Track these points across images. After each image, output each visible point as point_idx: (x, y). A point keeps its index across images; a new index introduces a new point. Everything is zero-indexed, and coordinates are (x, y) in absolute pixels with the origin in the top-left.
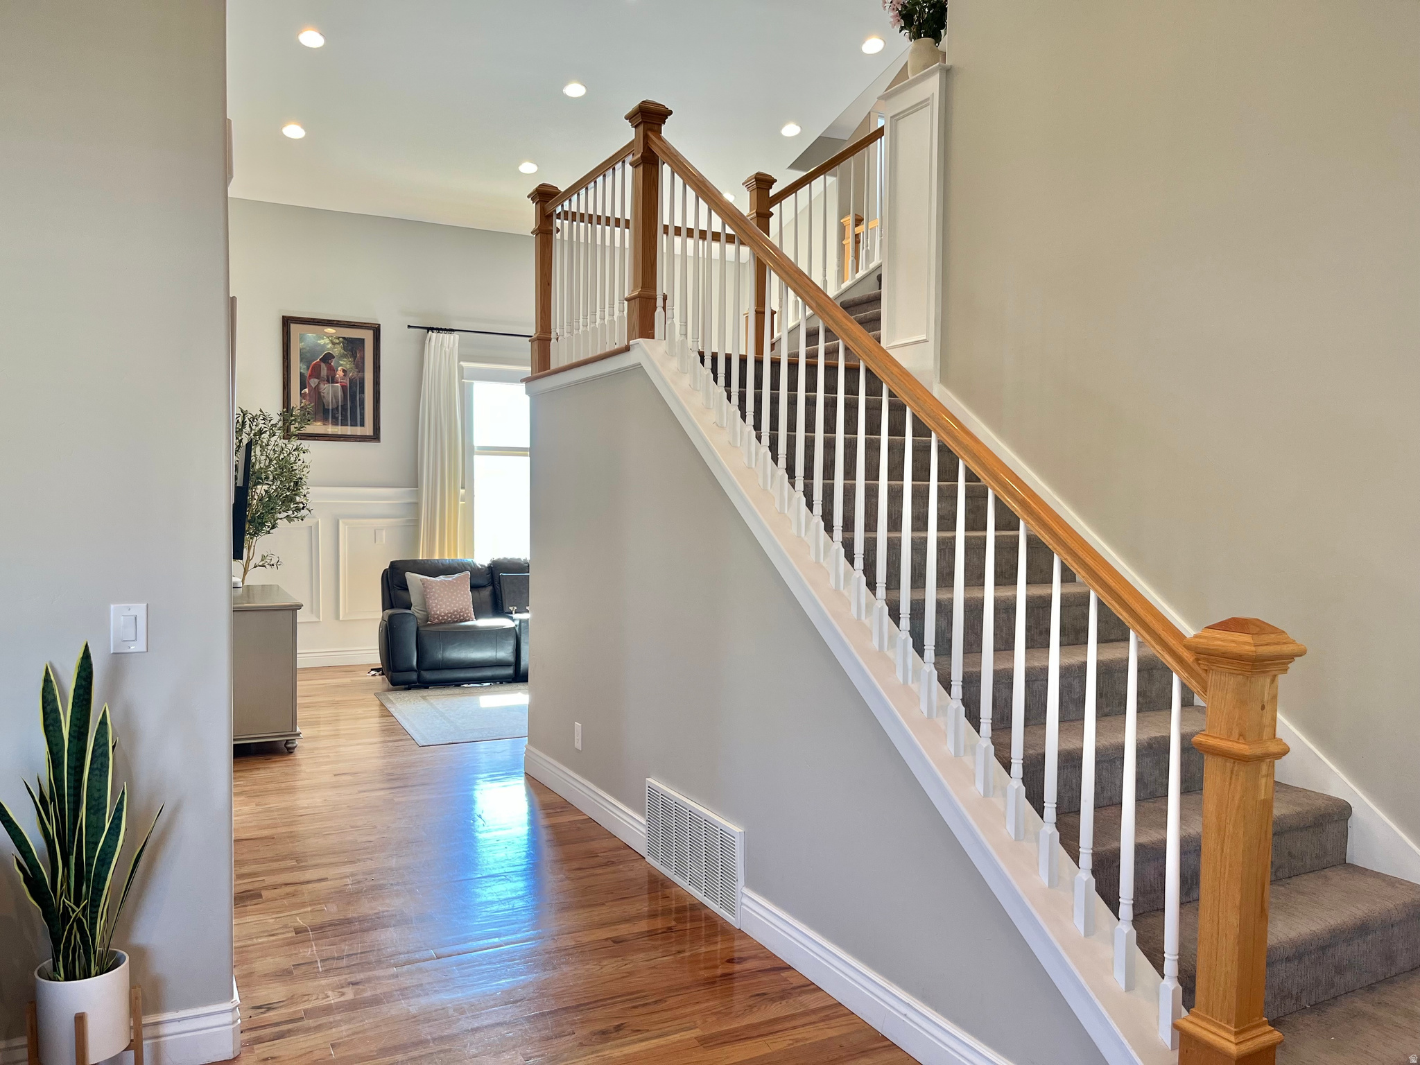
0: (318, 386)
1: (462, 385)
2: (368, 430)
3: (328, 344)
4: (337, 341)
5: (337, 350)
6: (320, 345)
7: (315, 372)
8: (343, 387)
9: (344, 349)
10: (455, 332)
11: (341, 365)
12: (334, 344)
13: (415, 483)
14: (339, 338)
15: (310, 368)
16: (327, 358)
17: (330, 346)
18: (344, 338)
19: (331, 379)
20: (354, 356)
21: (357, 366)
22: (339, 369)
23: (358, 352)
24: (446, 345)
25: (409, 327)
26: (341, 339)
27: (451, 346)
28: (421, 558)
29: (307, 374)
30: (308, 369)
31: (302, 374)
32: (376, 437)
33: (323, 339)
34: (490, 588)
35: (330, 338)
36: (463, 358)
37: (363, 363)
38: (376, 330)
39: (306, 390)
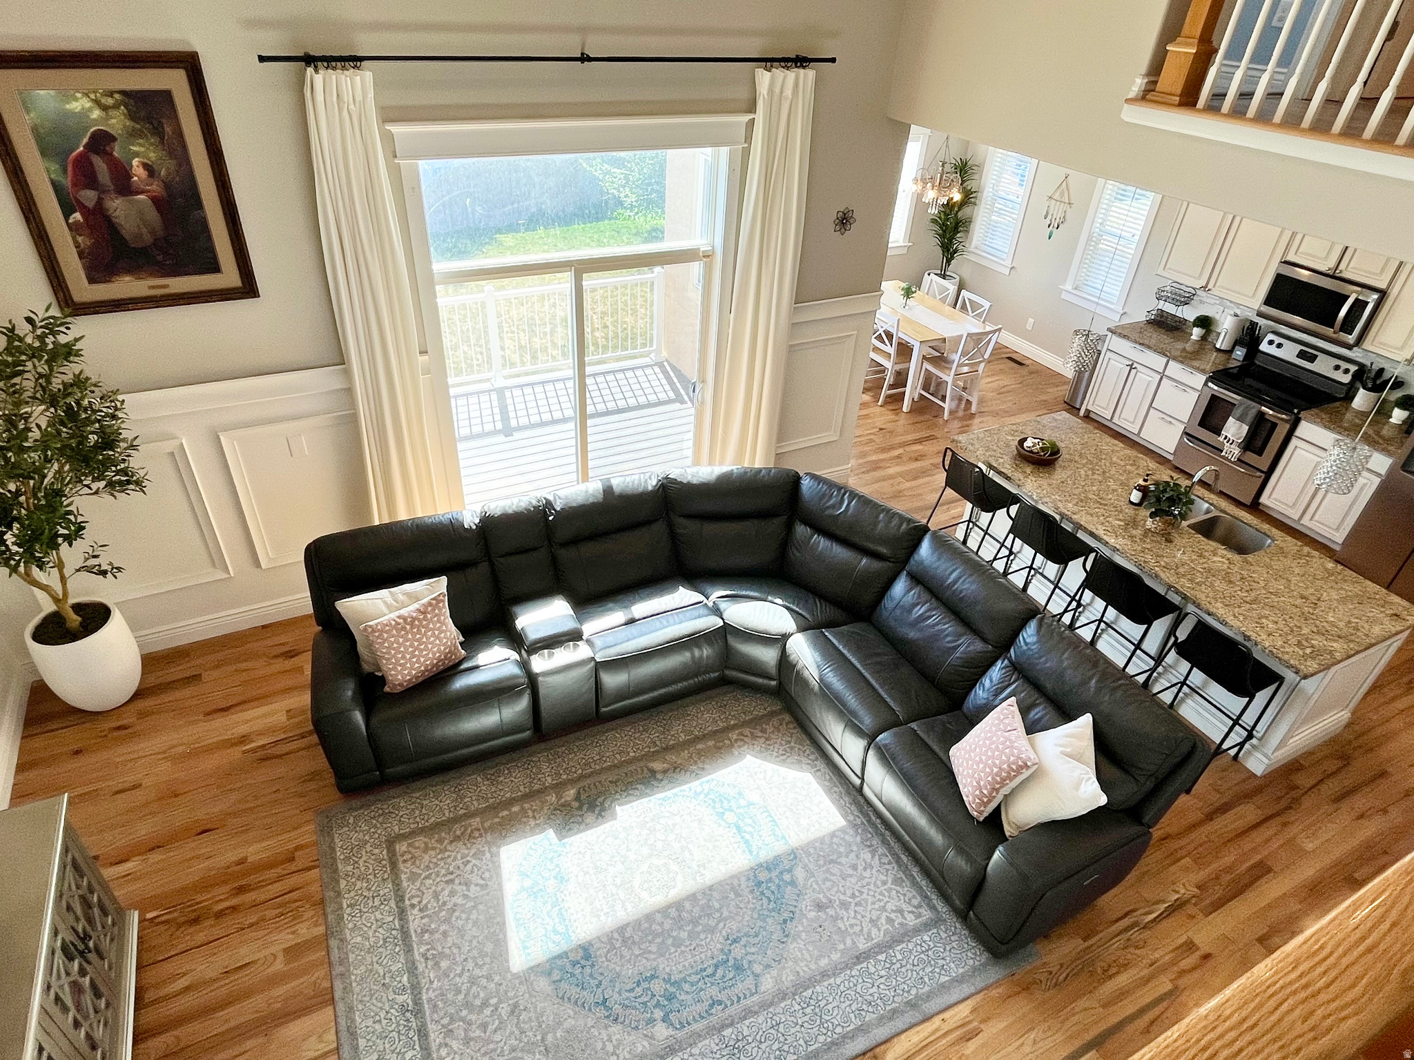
0: (100, 206)
1: (396, 174)
2: (229, 276)
3: (90, 110)
4: (110, 101)
5: (117, 123)
6: (72, 114)
7: (84, 173)
8: (156, 201)
9: (132, 116)
10: (365, 63)
11: (137, 154)
12: (105, 108)
13: (340, 359)
14: (111, 94)
15: (70, 168)
16: (101, 141)
17: (96, 114)
18: (123, 92)
19: (124, 185)
20: (158, 132)
21: (171, 153)
22: (135, 162)
23: (164, 121)
24: (347, 97)
25: (262, 59)
26: (117, 96)
27: (359, 98)
28: (377, 523)
29: (67, 182)
30: (65, 171)
31: (54, 184)
32: (248, 289)
33: (76, 99)
34: (484, 567)
35: (93, 96)
36: (390, 115)
37: (184, 146)
38: (190, 64)
39: (77, 216)
